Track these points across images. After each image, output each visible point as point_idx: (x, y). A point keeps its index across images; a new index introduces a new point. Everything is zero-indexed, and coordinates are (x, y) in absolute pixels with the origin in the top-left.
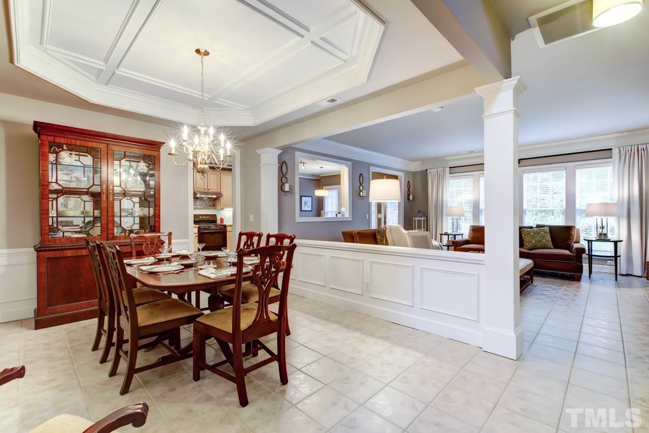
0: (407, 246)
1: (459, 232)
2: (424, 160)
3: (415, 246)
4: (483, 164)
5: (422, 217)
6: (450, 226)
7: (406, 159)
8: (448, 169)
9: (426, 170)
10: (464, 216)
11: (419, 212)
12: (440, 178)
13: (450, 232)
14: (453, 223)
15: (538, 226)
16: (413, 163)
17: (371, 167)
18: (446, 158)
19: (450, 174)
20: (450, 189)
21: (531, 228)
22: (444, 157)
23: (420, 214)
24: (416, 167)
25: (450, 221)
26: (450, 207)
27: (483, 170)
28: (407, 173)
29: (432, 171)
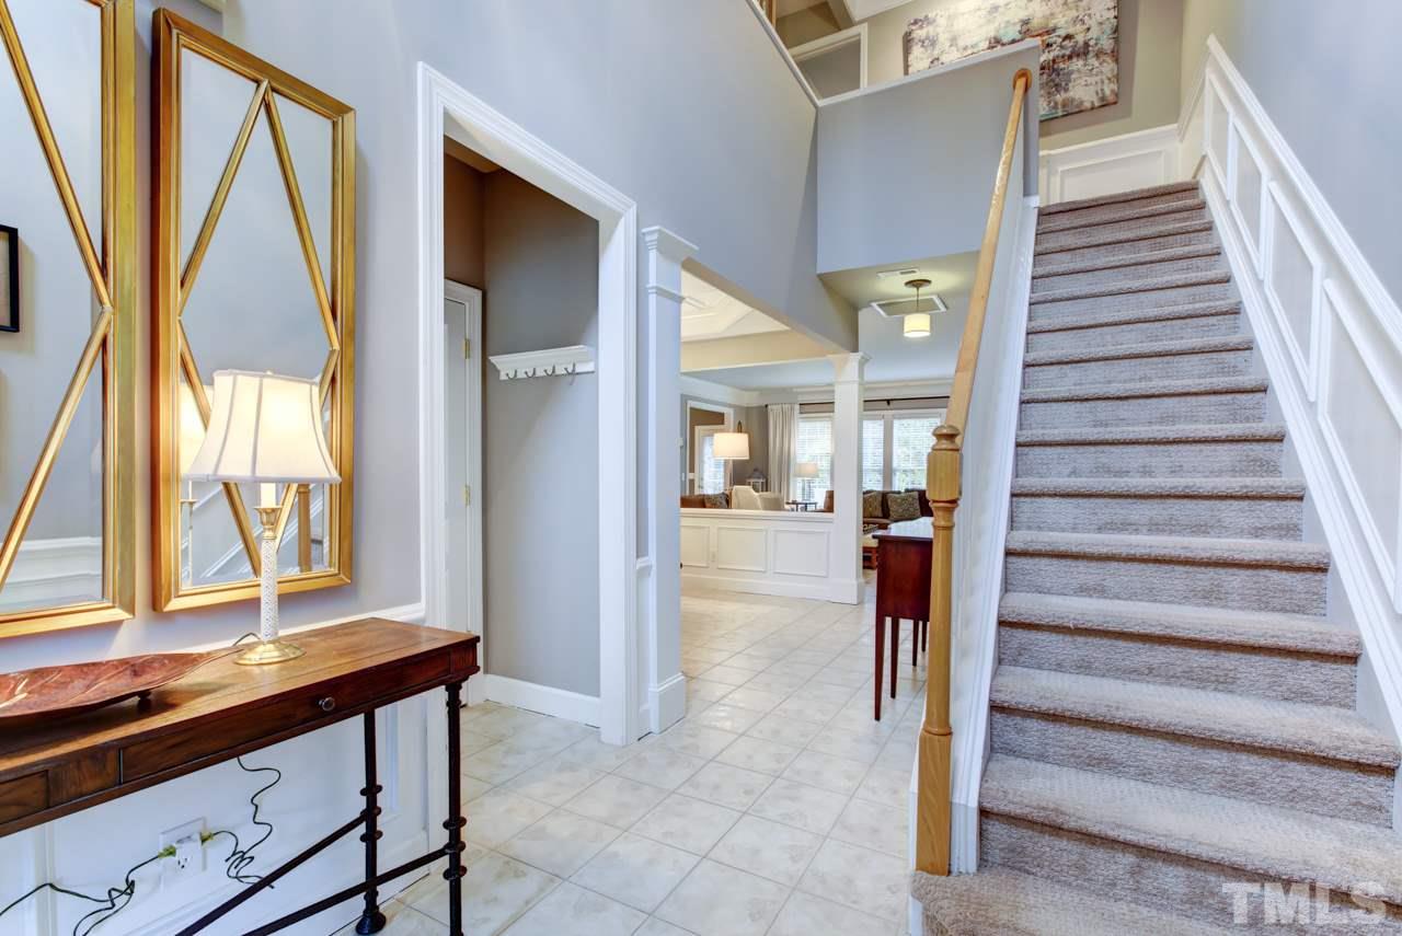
0: (757, 508)
1: (812, 500)
2: (762, 391)
3: (766, 508)
4: (833, 403)
5: (759, 478)
6: (799, 492)
7: (737, 388)
8: (797, 407)
9: (766, 406)
10: (818, 476)
11: (756, 470)
12: (787, 420)
13: (799, 500)
14: (803, 489)
15: (907, 491)
16: (746, 394)
17: (689, 402)
18: (795, 390)
19: (801, 413)
20: (801, 437)
21: (899, 493)
22: (791, 388)
23: (757, 474)
24: (751, 400)
25: (800, 485)
26: (800, 465)
27: (833, 412)
28: (738, 409)
29: (774, 407)
